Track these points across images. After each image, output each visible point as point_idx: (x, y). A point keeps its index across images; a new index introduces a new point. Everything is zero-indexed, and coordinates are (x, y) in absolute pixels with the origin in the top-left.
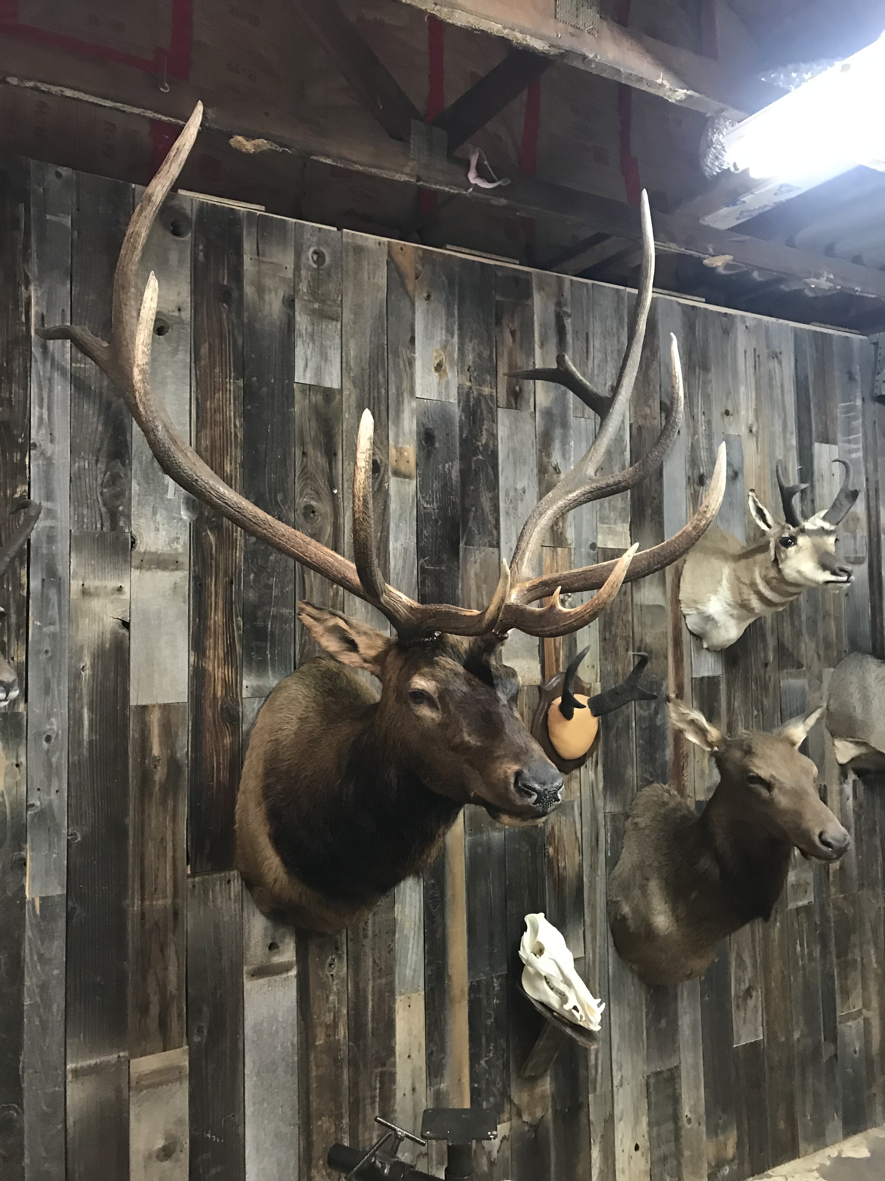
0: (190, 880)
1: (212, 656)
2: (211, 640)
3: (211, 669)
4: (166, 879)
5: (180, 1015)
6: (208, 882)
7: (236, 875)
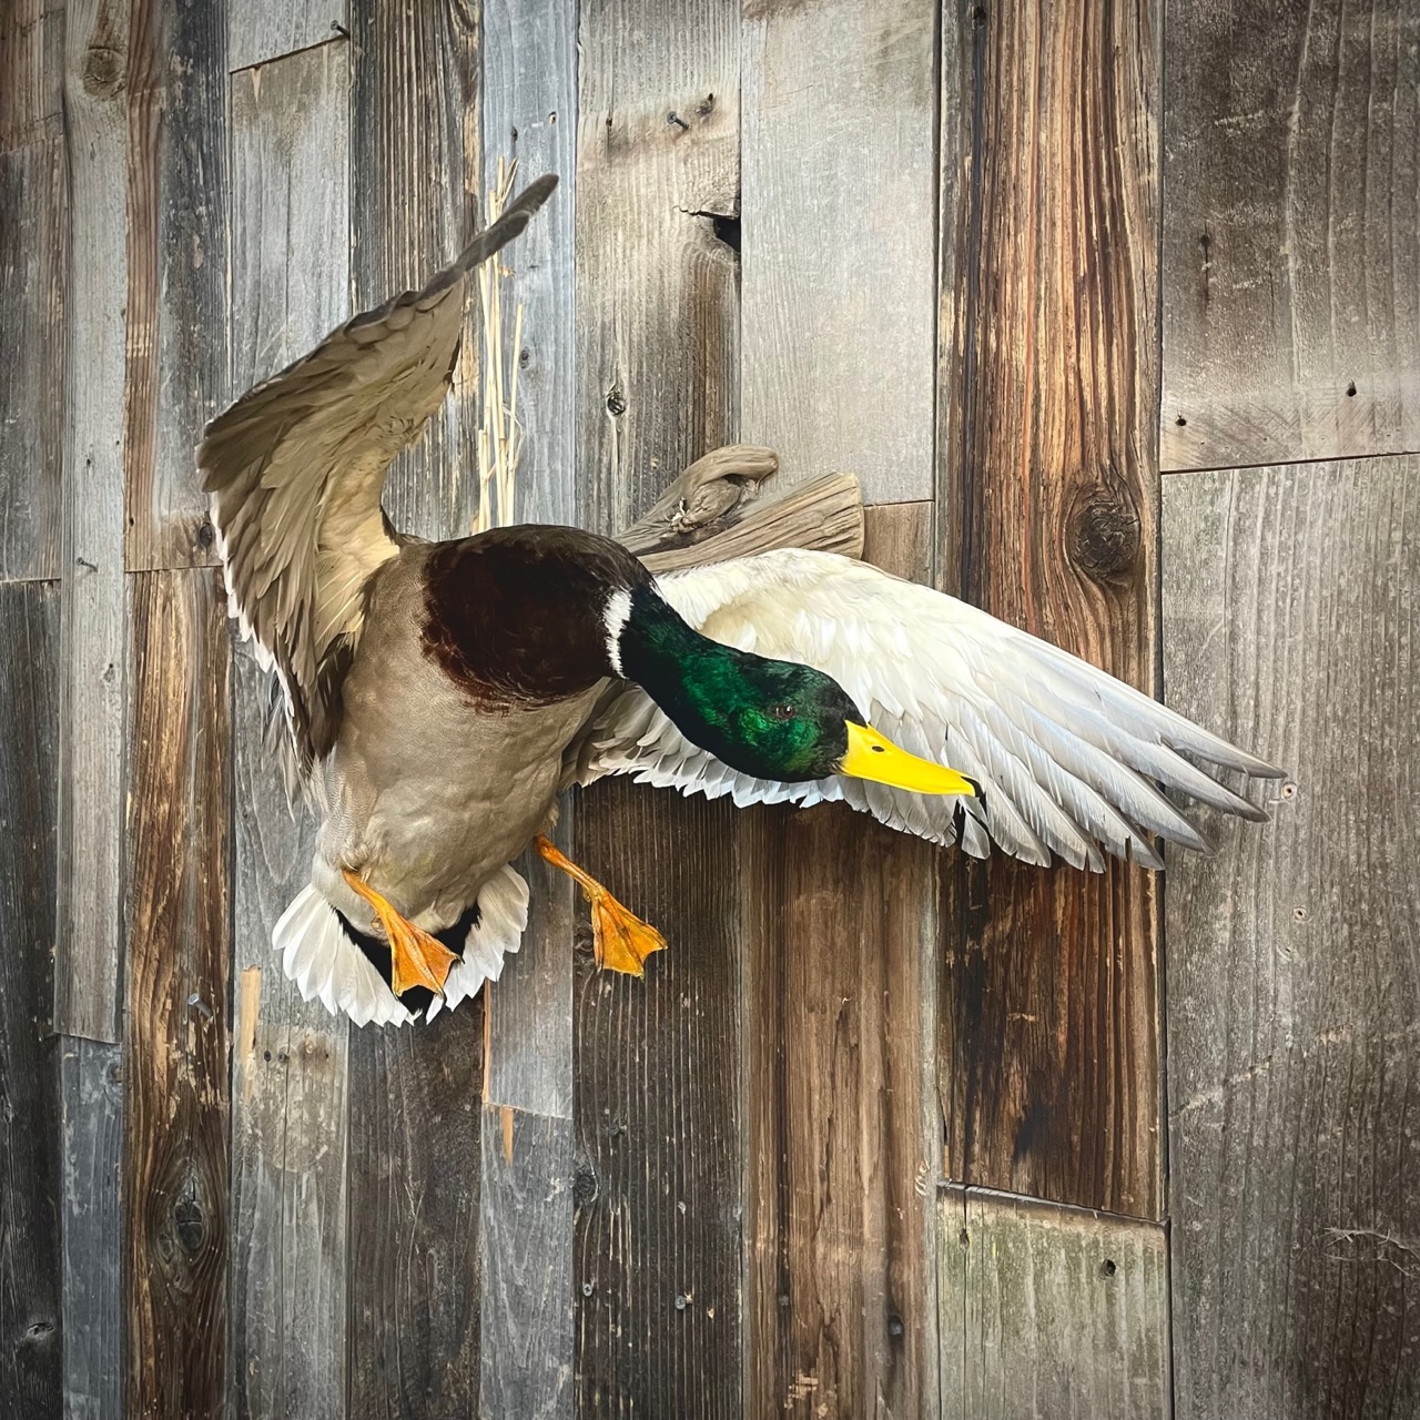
0: (948, 1207)
1: (1023, 305)
2: (1024, 238)
3: (1021, 356)
4: (858, 1171)
6: (1020, 1240)
7: (1139, 1248)
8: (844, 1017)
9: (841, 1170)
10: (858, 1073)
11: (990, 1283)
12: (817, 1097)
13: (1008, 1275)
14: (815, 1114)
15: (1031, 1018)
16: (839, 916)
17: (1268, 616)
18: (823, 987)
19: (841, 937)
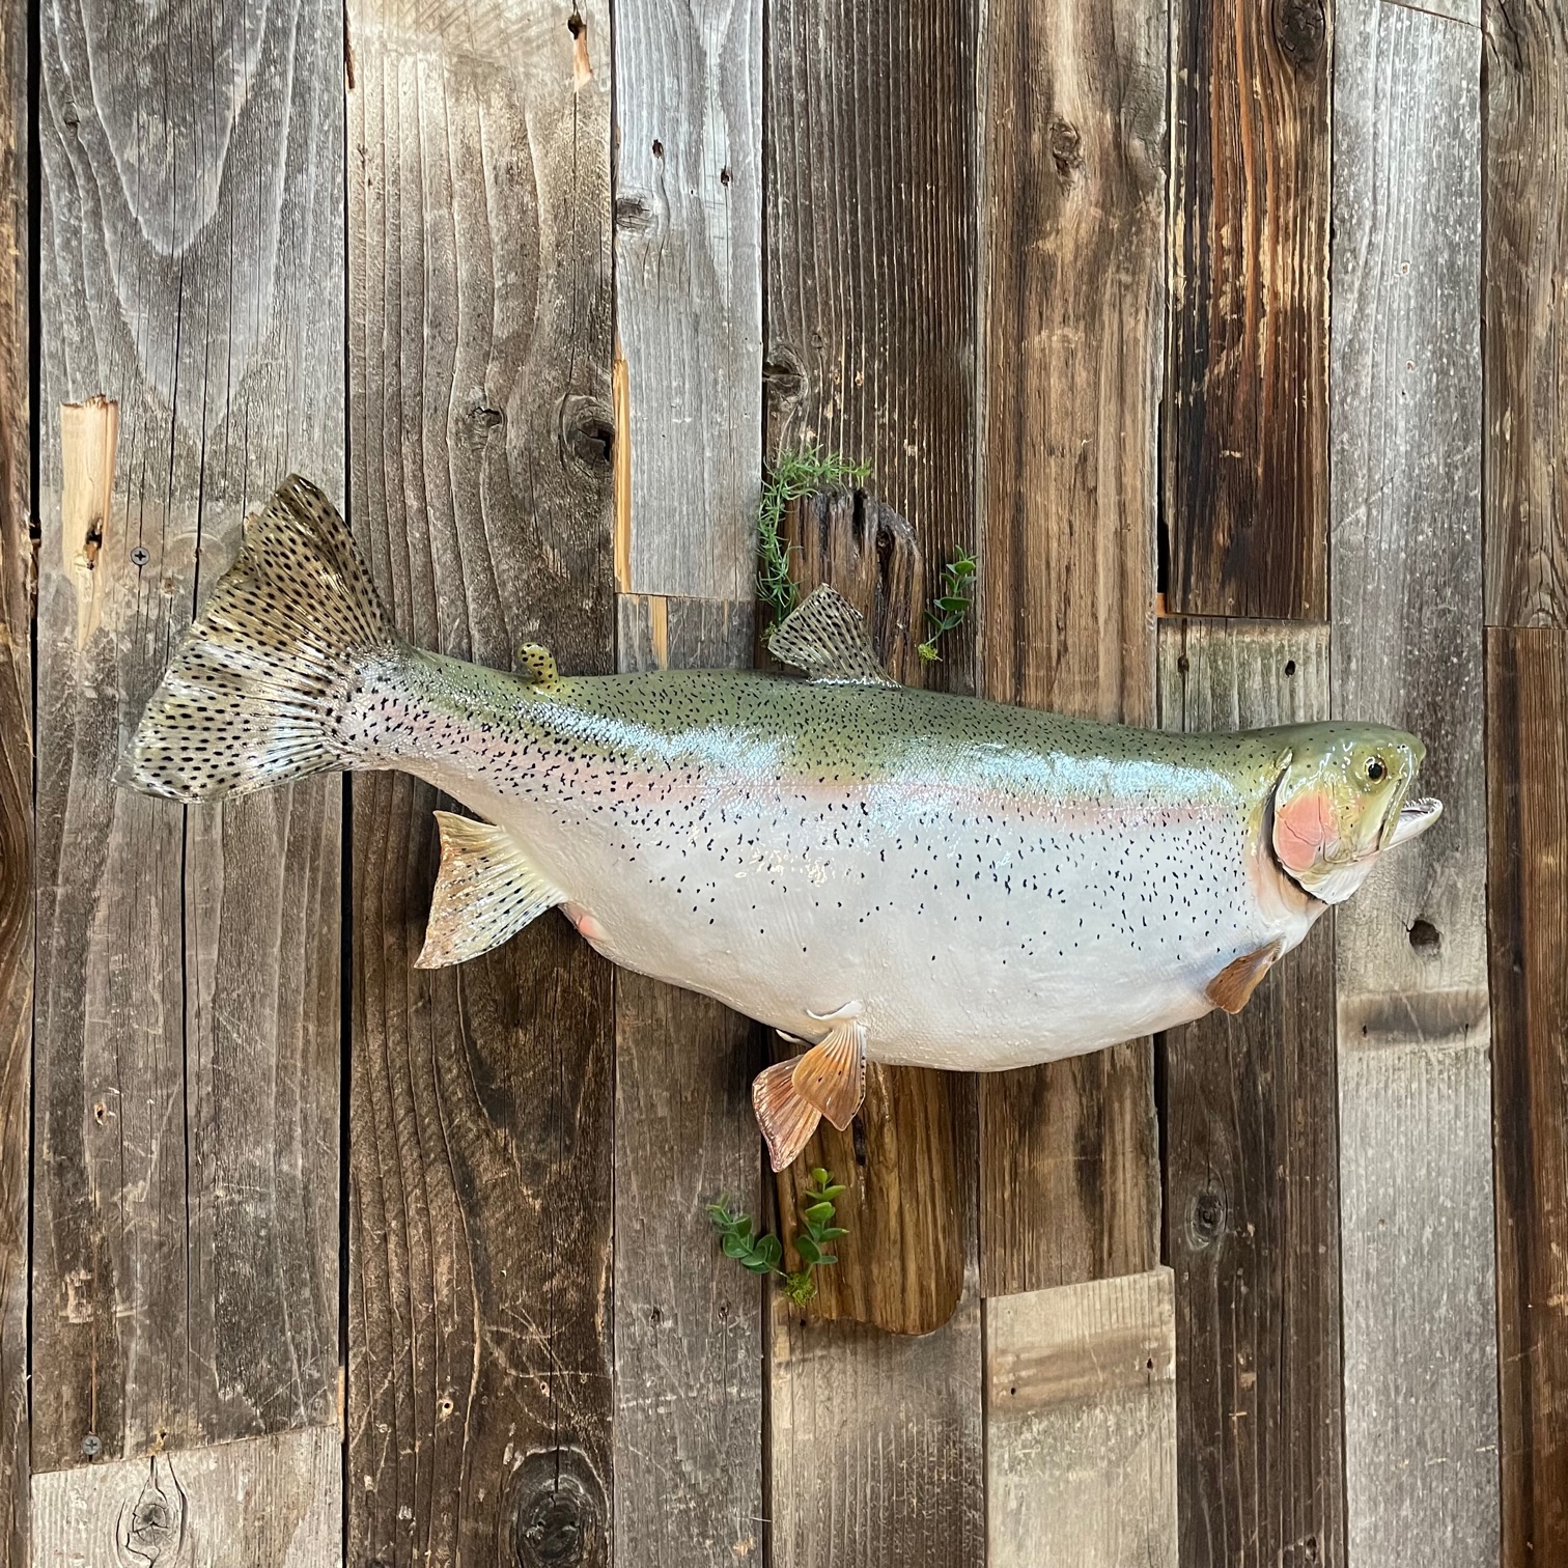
0: (1171, 638)
4: (1095, 617)
5: (1142, 1148)
6: (1227, 657)
7: (1312, 647)
8: (1084, 458)
9: (1078, 617)
10: (1095, 517)
11: (1205, 700)
12: (1055, 545)
13: (1218, 691)
14: (1053, 564)
15: (1238, 455)
16: (1080, 354)
17: (1396, 125)
18: (1063, 429)
19: (1082, 377)
